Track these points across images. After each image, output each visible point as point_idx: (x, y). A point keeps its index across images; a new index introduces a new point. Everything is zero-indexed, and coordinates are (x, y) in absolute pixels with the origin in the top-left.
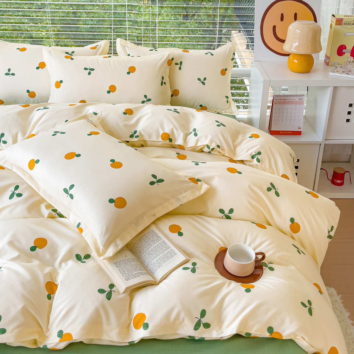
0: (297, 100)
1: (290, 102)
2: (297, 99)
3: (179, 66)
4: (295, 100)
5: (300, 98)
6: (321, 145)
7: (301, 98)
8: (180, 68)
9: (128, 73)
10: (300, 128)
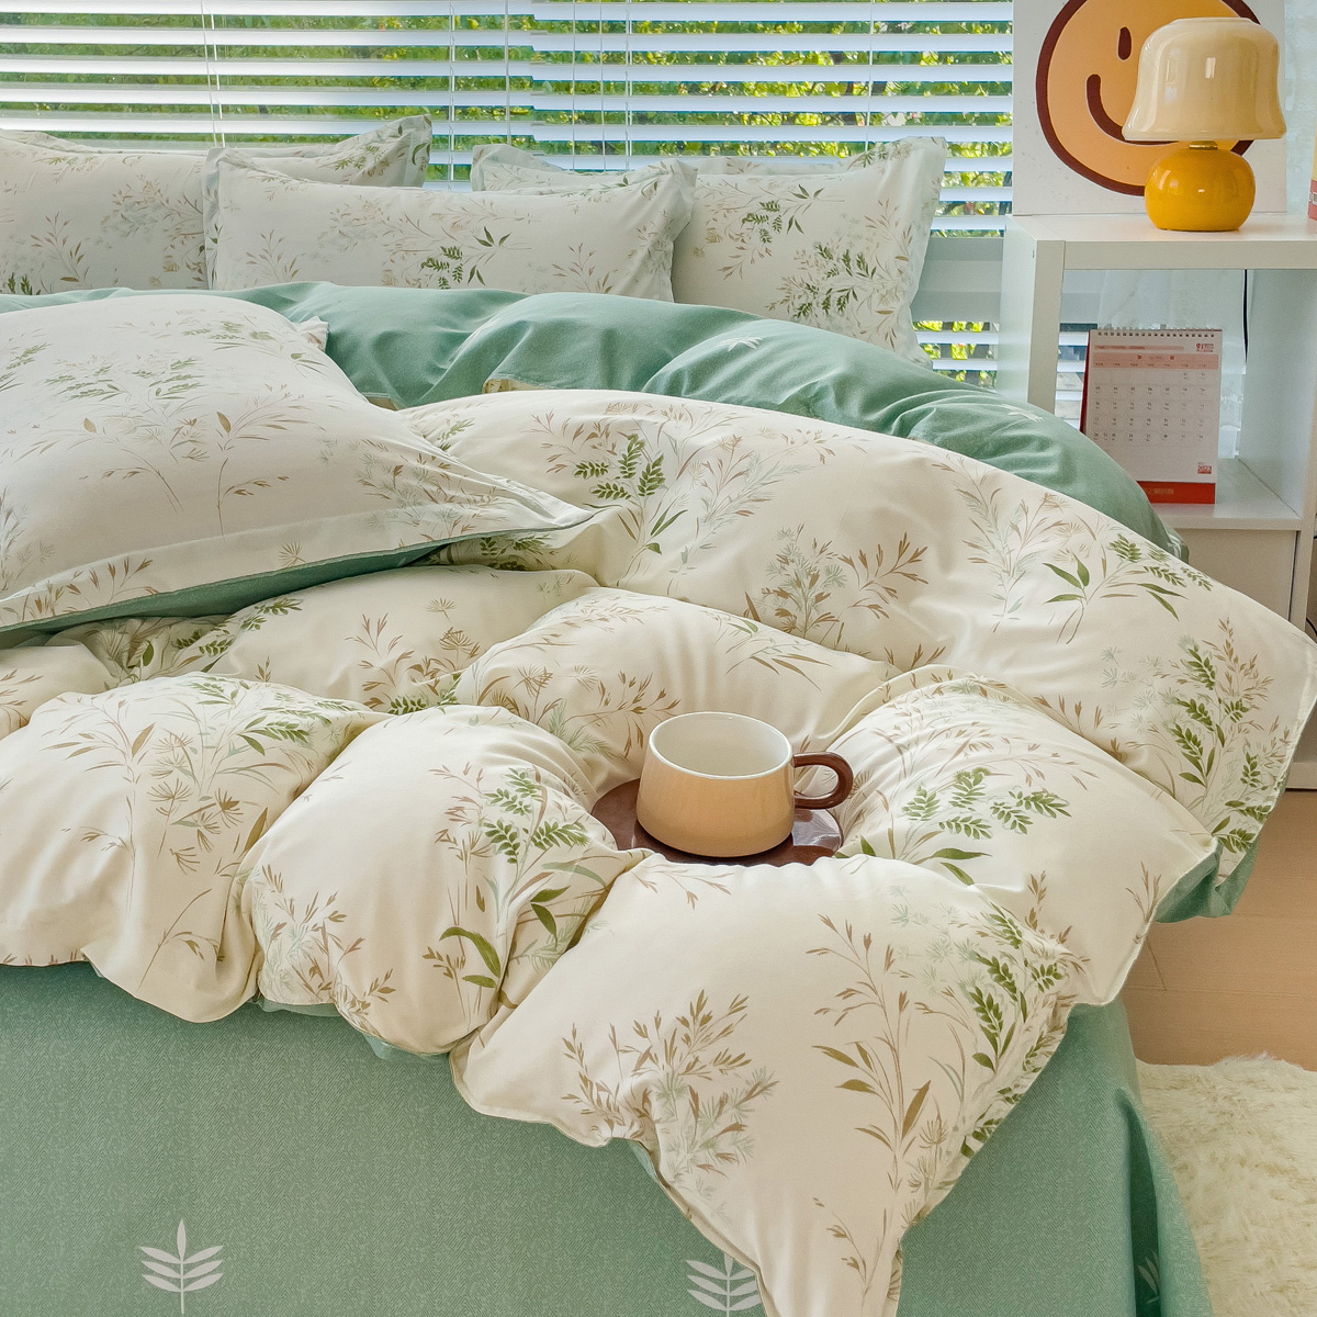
0: (1193, 351)
1: (1159, 357)
2: (1191, 348)
4: (1181, 348)
5: (1203, 340)
6: (1302, 537)
7: (1208, 340)
10: (1205, 471)
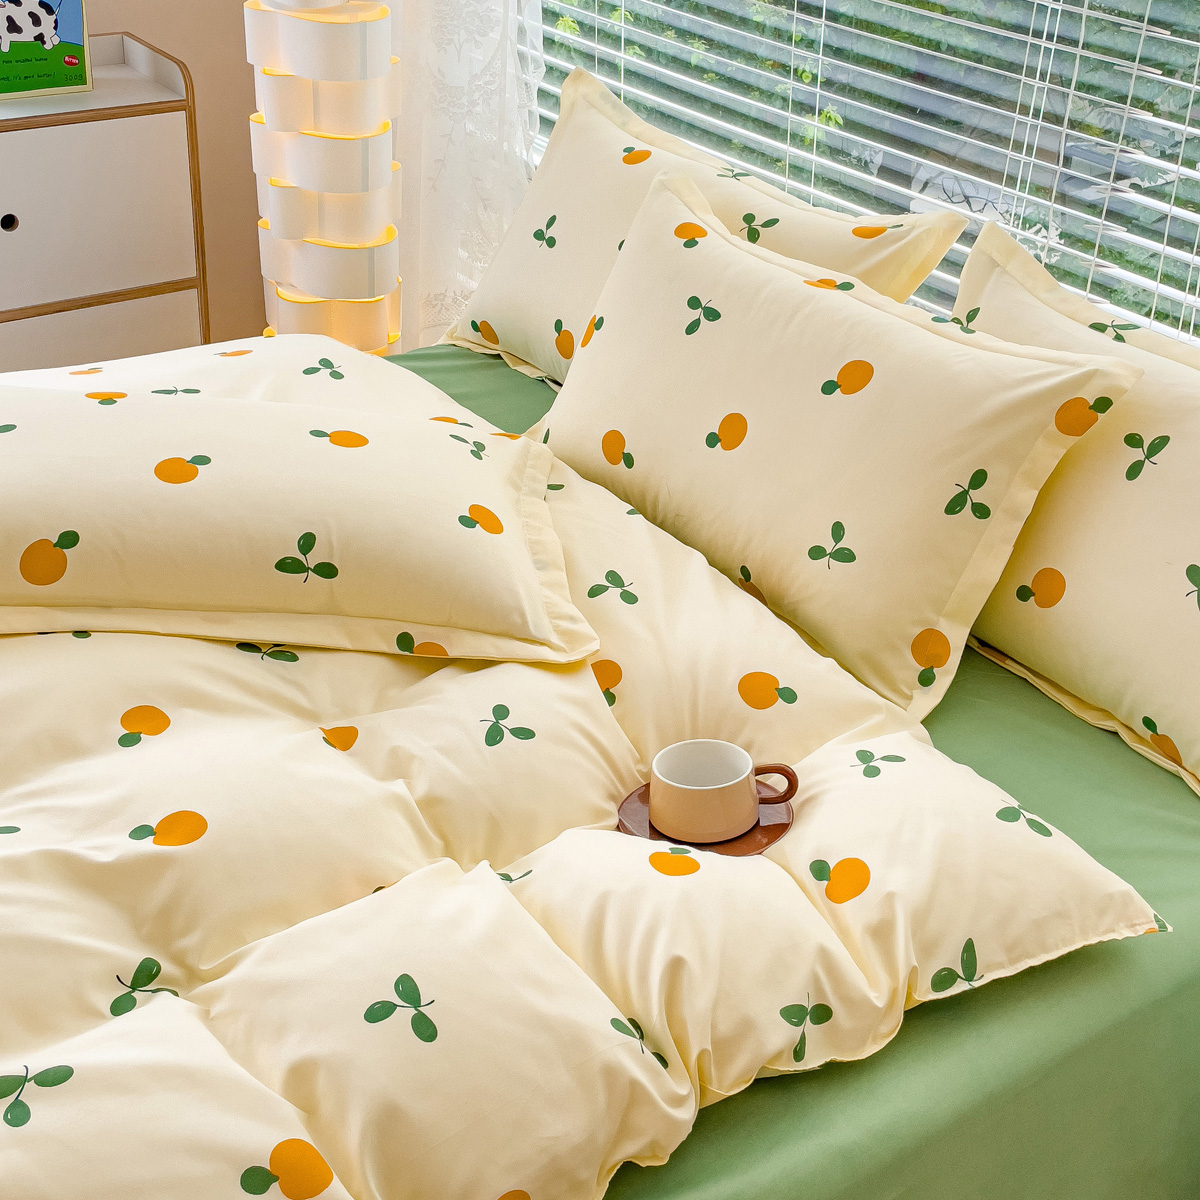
3: (1138, 454)
8: (1134, 471)
9: (829, 388)
